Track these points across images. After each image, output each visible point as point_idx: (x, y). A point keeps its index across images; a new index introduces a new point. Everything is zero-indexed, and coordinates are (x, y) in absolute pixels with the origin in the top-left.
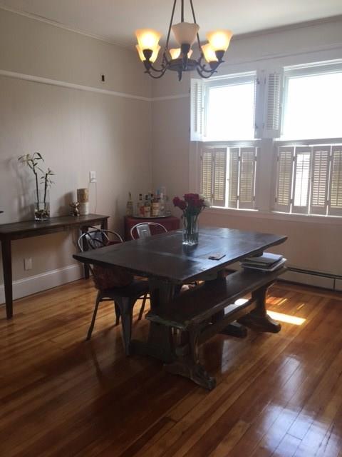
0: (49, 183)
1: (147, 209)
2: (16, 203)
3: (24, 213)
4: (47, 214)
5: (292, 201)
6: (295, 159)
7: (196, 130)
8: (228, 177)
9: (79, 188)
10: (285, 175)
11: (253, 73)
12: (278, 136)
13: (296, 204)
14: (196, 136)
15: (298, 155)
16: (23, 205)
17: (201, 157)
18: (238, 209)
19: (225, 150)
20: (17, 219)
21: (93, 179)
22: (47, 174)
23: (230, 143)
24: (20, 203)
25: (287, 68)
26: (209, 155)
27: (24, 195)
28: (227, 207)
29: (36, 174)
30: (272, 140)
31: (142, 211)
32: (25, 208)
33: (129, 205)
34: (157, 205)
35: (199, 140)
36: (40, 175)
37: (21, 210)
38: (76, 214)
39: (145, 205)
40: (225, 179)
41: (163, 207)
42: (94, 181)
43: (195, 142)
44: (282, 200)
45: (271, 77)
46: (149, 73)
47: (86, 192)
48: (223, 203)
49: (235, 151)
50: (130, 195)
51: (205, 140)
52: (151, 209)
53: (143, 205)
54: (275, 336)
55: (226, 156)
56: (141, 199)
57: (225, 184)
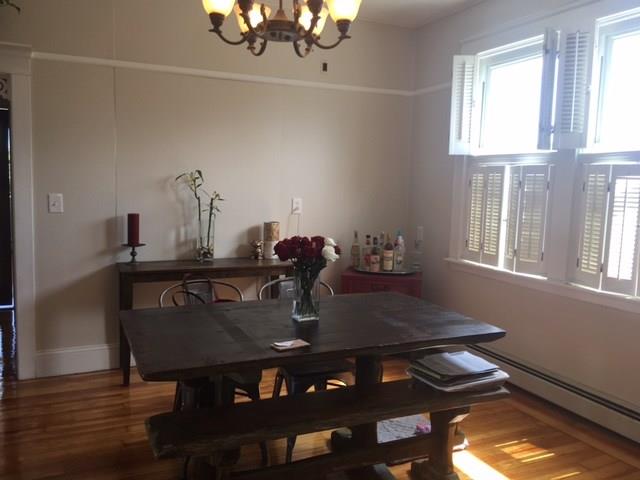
0: (214, 211)
1: (373, 258)
2: (172, 237)
3: (184, 250)
4: (209, 253)
5: (603, 268)
6: (610, 188)
7: (460, 137)
9: (267, 221)
10: (593, 216)
11: (539, 39)
12: (583, 144)
14: (458, 147)
15: (618, 181)
16: (182, 238)
17: (470, 182)
18: (514, 273)
19: (501, 170)
20: (172, 256)
21: (297, 209)
22: (212, 200)
26: (480, 177)
27: (185, 225)
28: (501, 267)
29: (199, 199)
30: (574, 151)
31: (368, 262)
32: (186, 242)
34: (390, 254)
35: (466, 153)
37: (179, 245)
38: (256, 257)
39: (374, 252)
40: (499, 219)
41: (400, 258)
42: (299, 211)
44: (589, 265)
45: (570, 39)
48: (494, 259)
49: (516, 170)
51: (475, 152)
52: (382, 260)
53: (369, 252)
55: (503, 180)
56: (368, 243)
57: (499, 227)
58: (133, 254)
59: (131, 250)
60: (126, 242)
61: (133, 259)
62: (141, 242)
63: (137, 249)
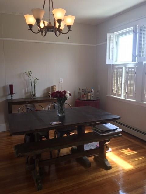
1: (84, 96)
2: (24, 91)
3: (27, 95)
4: (35, 95)
7: (109, 59)
8: (123, 82)
9: (52, 86)
11: (132, 28)
14: (108, 62)
16: (27, 91)
17: (113, 72)
18: (126, 99)
19: (122, 68)
20: (24, 97)
21: (61, 81)
22: (35, 79)
23: (125, 65)
24: (25, 91)
26: (116, 70)
27: (27, 87)
28: (122, 97)
29: (31, 79)
30: (143, 62)
32: (28, 93)
33: (79, 93)
34: (89, 94)
37: (26, 93)
39: (85, 94)
41: (93, 96)
42: (62, 82)
45: (141, 28)
47: (55, 87)
48: (120, 95)
49: (126, 68)
50: (79, 89)
51: (114, 63)
52: (87, 96)
53: (83, 94)
55: (122, 70)
56: (83, 91)
57: (121, 85)
58: (12, 97)
59: (11, 95)
60: (9, 93)
61: (12, 98)
62: (14, 93)
63: (13, 95)
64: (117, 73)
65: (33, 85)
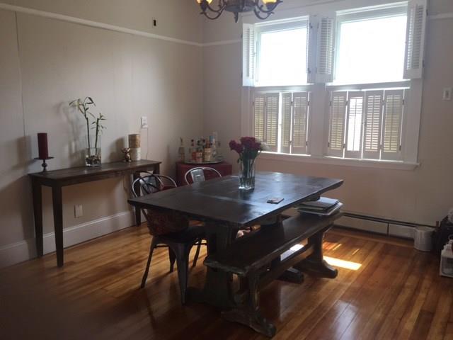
0: (100, 128)
1: (199, 154)
2: (66, 149)
3: (75, 159)
4: (98, 160)
5: (345, 146)
6: (348, 103)
7: (248, 75)
8: (280, 122)
9: (131, 134)
10: (337, 122)
11: (306, 18)
12: (331, 80)
13: (350, 148)
14: (248, 81)
15: (351, 100)
16: (74, 151)
17: (254, 103)
18: (290, 154)
19: (277, 95)
20: (67, 165)
21: (144, 124)
22: (98, 119)
23: (283, 88)
24: (70, 149)
25: (339, 13)
26: (261, 100)
27: (75, 140)
28: (279, 152)
29: (87, 119)
30: (324, 84)
31: (194, 157)
32: (76, 153)
33: (181, 150)
34: (209, 151)
35: (252, 85)
36: (91, 120)
37: (71, 156)
38: (127, 161)
39: (198, 151)
40: (277, 125)
41: (215, 153)
42: (146, 126)
43: (247, 87)
44: (335, 145)
45: (324, 21)
46: (205, 14)
47: (138, 137)
48: (275, 148)
49: (287, 96)
50: (182, 140)
51: (257, 85)
52: (203, 155)
53: (195, 150)
54: (332, 281)
55: (278, 101)
56: (193, 145)
57: (277, 129)
58: (44, 165)
59: (42, 162)
60: (38, 156)
61: (45, 169)
62: (49, 156)
63: (47, 161)
64: (265, 104)
65: (93, 132)
